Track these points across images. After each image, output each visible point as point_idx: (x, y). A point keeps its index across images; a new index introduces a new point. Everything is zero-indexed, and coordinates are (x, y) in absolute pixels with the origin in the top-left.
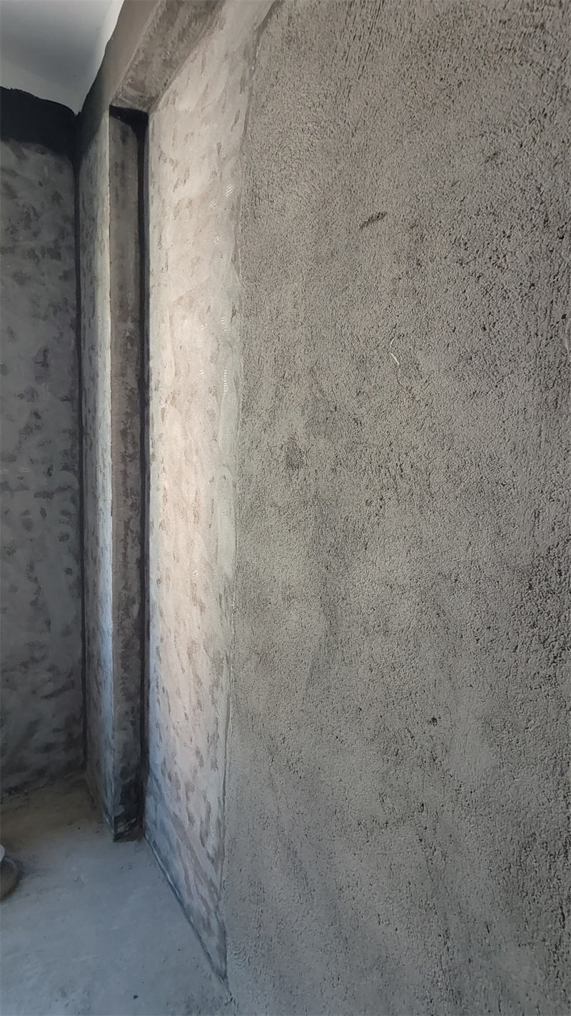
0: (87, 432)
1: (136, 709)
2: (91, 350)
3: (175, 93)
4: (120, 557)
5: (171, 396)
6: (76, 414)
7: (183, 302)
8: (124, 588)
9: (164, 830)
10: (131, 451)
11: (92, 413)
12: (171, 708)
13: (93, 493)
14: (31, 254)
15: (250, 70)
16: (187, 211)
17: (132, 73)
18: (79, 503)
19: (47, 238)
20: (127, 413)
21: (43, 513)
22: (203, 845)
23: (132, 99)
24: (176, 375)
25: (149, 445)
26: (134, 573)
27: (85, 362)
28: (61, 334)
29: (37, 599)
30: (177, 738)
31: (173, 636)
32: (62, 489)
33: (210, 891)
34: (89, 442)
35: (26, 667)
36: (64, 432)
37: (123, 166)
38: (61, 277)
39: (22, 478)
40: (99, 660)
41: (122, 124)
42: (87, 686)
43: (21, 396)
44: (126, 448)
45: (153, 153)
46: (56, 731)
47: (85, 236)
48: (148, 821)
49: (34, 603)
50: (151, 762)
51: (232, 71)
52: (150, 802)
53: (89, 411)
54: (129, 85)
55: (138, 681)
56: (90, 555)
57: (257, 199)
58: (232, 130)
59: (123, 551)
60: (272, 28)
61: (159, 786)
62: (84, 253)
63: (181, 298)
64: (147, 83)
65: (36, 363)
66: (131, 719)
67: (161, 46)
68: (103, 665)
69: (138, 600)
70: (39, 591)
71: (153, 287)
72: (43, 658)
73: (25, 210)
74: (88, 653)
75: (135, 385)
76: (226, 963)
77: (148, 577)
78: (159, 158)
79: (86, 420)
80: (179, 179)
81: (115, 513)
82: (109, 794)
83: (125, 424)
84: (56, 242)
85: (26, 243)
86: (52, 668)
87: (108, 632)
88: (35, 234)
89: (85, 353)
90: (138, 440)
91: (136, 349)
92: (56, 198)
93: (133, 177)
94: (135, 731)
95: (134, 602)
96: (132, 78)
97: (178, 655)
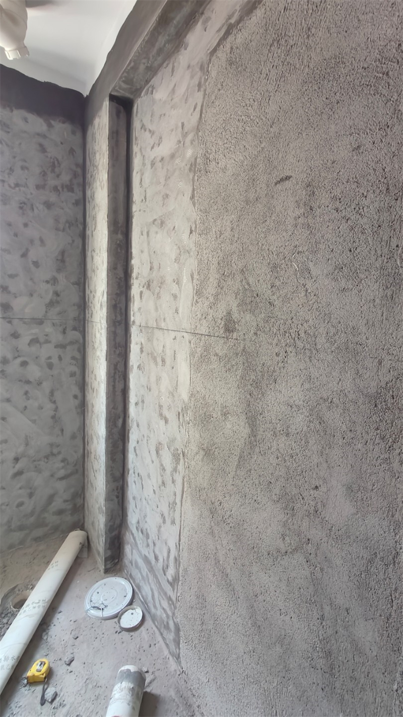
0: (89, 306)
1: (119, 488)
2: (93, 252)
3: (153, 88)
4: (111, 388)
5: (147, 283)
6: (81, 294)
7: (156, 223)
8: (113, 408)
9: (137, 567)
10: (119, 318)
11: (93, 293)
12: (144, 487)
13: (93, 345)
14: (55, 189)
15: (205, 78)
16: (160, 164)
17: (125, 74)
18: (82, 353)
19: (66, 178)
20: (117, 294)
21: (60, 358)
22: (165, 575)
23: (124, 90)
24: (151, 269)
25: (130, 315)
26: (119, 398)
27: (89, 260)
28: (73, 241)
29: (55, 414)
30: (147, 506)
31: (145, 439)
32: (71, 343)
33: (169, 603)
34: (90, 312)
35: (47, 459)
36: (74, 305)
37: (117, 133)
38: (73, 204)
39: (47, 335)
40: (95, 455)
41: (117, 105)
42: (86, 473)
43: (47, 282)
44: (116, 316)
45: (136, 124)
46: (65, 501)
47: (90, 177)
48: (126, 561)
49: (53, 417)
50: (129, 522)
51: (192, 77)
52: (128, 549)
53: (91, 292)
54: (124, 82)
55: (121, 469)
56: (90, 386)
57: (208, 161)
58: (192, 115)
59: (113, 383)
60: (219, 53)
61: (134, 539)
62: (89, 187)
63: (155, 220)
64: (135, 80)
65: (57, 260)
66: (116, 494)
67: (145, 58)
68: (98, 458)
69: (122, 416)
70: (56, 409)
71: (135, 212)
72: (59, 453)
73: (52, 160)
74: (87, 450)
75: (122, 275)
76: (179, 649)
77: (129, 401)
78: (141, 128)
79: (89, 298)
80: (155, 143)
81: (108, 359)
82: (101, 543)
83: (115, 301)
84: (71, 181)
85: (52, 182)
86: (63, 461)
87: (102, 437)
88: (58, 176)
89: (89, 254)
90: (123, 311)
91: (123, 252)
92: (72, 151)
93: (123, 140)
94: (118, 502)
95: (120, 418)
96: (125, 77)
97: (149, 452)
